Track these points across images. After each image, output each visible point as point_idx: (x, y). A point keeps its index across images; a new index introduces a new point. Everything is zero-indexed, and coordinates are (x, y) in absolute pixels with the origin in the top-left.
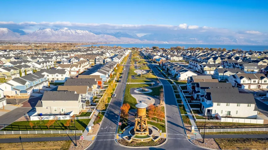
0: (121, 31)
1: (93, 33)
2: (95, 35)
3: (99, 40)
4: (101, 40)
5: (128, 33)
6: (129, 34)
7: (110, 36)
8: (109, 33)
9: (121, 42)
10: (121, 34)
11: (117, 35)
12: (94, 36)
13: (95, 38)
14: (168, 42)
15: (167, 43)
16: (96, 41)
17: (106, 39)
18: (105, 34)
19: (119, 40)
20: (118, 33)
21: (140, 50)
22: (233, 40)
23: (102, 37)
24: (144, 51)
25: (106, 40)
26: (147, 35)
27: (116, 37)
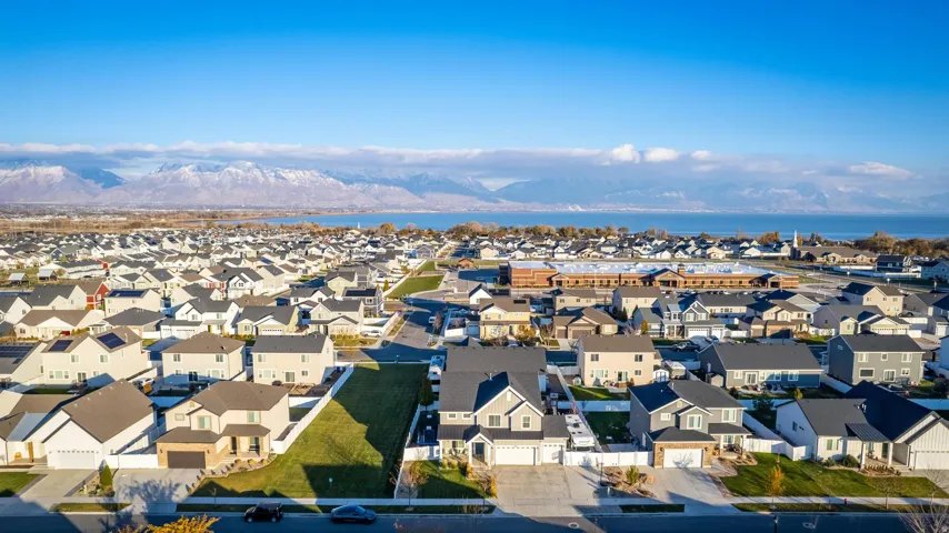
0: (431, 173)
1: (335, 178)
2: (341, 183)
3: (355, 202)
4: (360, 201)
8: (390, 177)
10: (427, 182)
11: (415, 184)
12: (339, 189)
13: (342, 195)
16: (344, 204)
17: (377, 198)
18: (375, 181)
19: (421, 201)
20: (418, 178)
22: (813, 197)
25: (377, 202)
26: (516, 184)
27: (412, 191)
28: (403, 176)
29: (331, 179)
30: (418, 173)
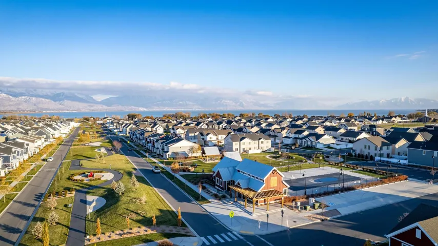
0: (66, 92)
1: (6, 94)
2: (11, 97)
3: (21, 107)
4: (24, 107)
5: (76, 94)
6: (81, 96)
7: (43, 99)
8: (41, 94)
9: (65, 110)
10: (64, 96)
11: (56, 98)
12: (10, 100)
13: (11, 103)
14: (146, 108)
15: (146, 110)
16: (14, 108)
17: (35, 105)
18: (32, 95)
19: (61, 106)
20: (58, 95)
21: (102, 122)
22: (238, 104)
23: (26, 102)
24: (112, 123)
25: (35, 107)
26: (111, 98)
27: (55, 101)
28: (49, 94)
29: (4, 94)
30: (58, 92)
